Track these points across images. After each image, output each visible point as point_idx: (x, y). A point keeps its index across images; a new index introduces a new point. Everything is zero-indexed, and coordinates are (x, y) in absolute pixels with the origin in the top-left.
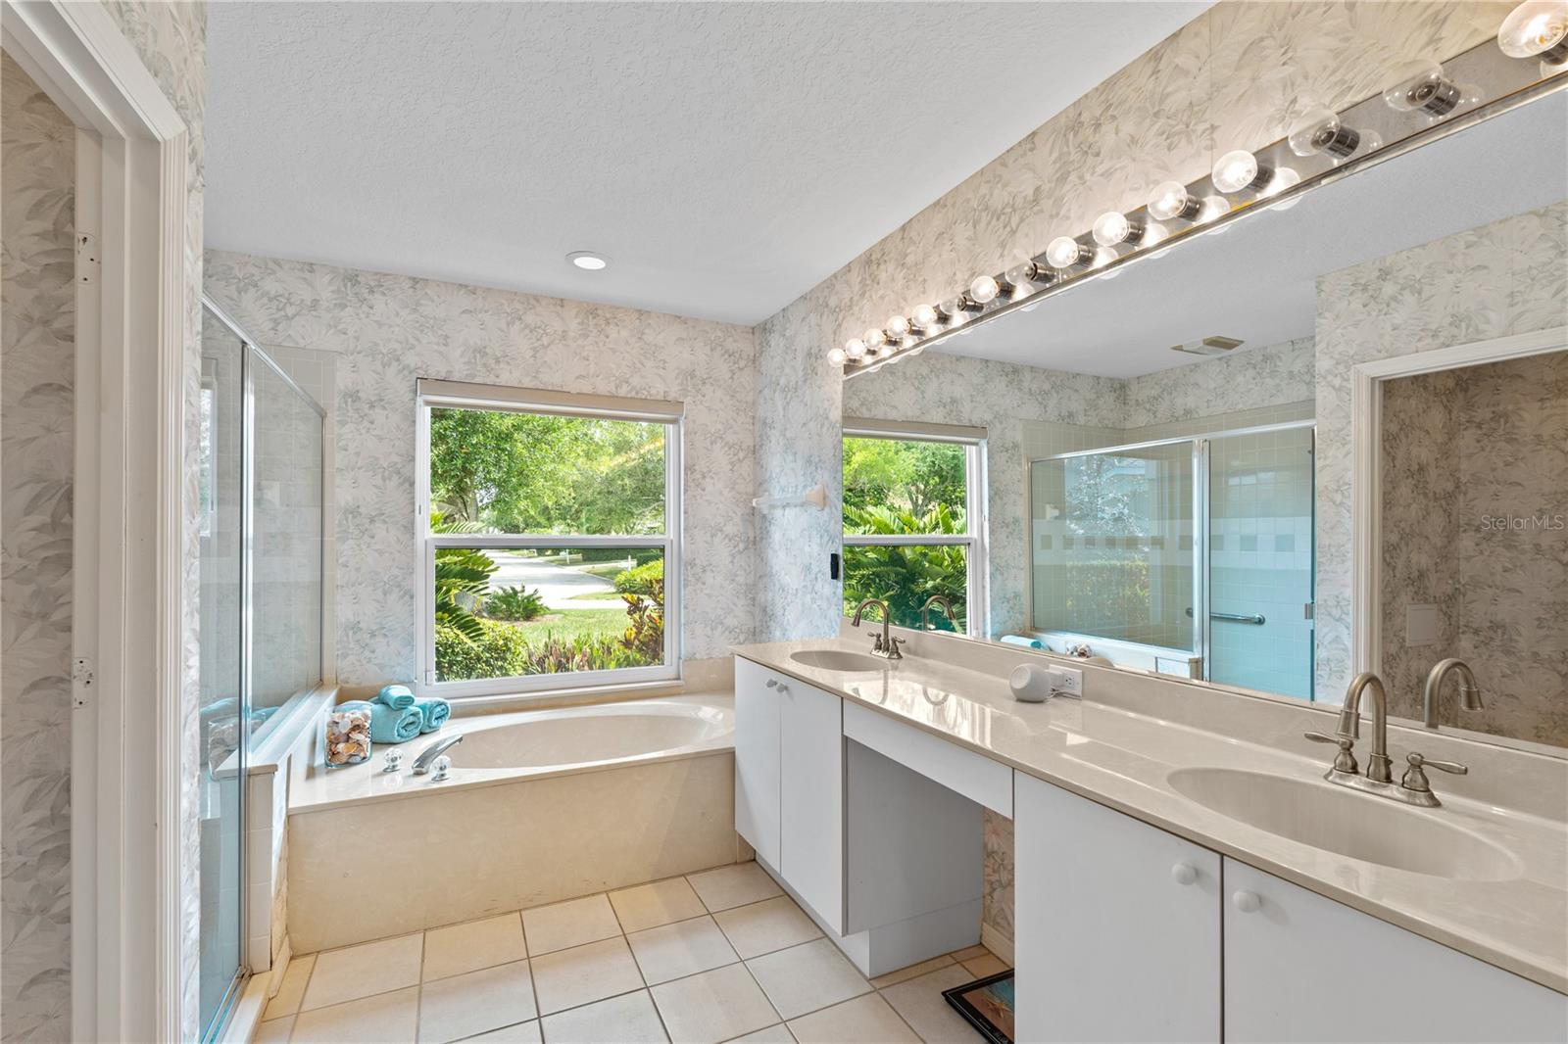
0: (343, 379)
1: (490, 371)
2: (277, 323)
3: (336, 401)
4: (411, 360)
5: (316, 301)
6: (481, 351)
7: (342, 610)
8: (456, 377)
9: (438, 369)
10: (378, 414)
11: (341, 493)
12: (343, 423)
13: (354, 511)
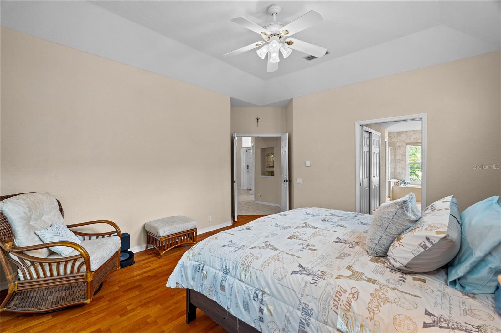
0: (398, 144)
1: (417, 141)
2: (390, 139)
3: (397, 147)
4: (406, 141)
5: (395, 136)
6: (416, 138)
7: (398, 171)
8: (412, 142)
9: (410, 141)
10: (402, 148)
11: (398, 158)
12: (398, 149)
13: (399, 160)
